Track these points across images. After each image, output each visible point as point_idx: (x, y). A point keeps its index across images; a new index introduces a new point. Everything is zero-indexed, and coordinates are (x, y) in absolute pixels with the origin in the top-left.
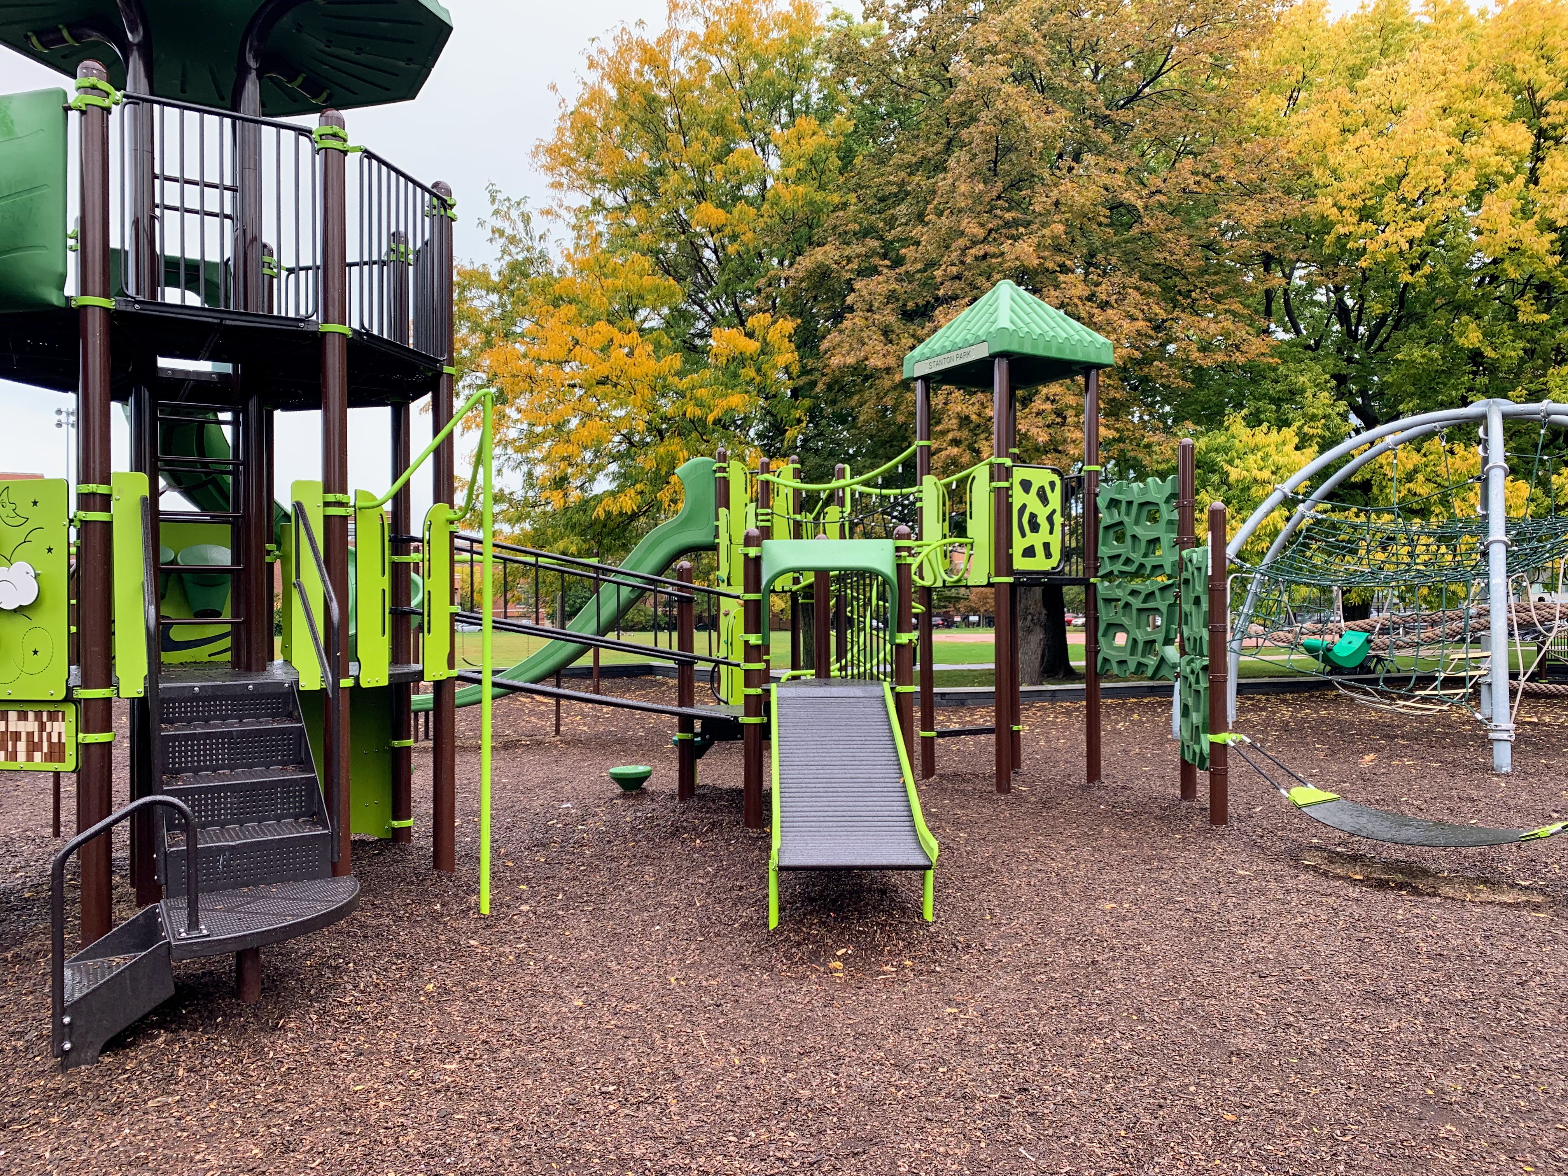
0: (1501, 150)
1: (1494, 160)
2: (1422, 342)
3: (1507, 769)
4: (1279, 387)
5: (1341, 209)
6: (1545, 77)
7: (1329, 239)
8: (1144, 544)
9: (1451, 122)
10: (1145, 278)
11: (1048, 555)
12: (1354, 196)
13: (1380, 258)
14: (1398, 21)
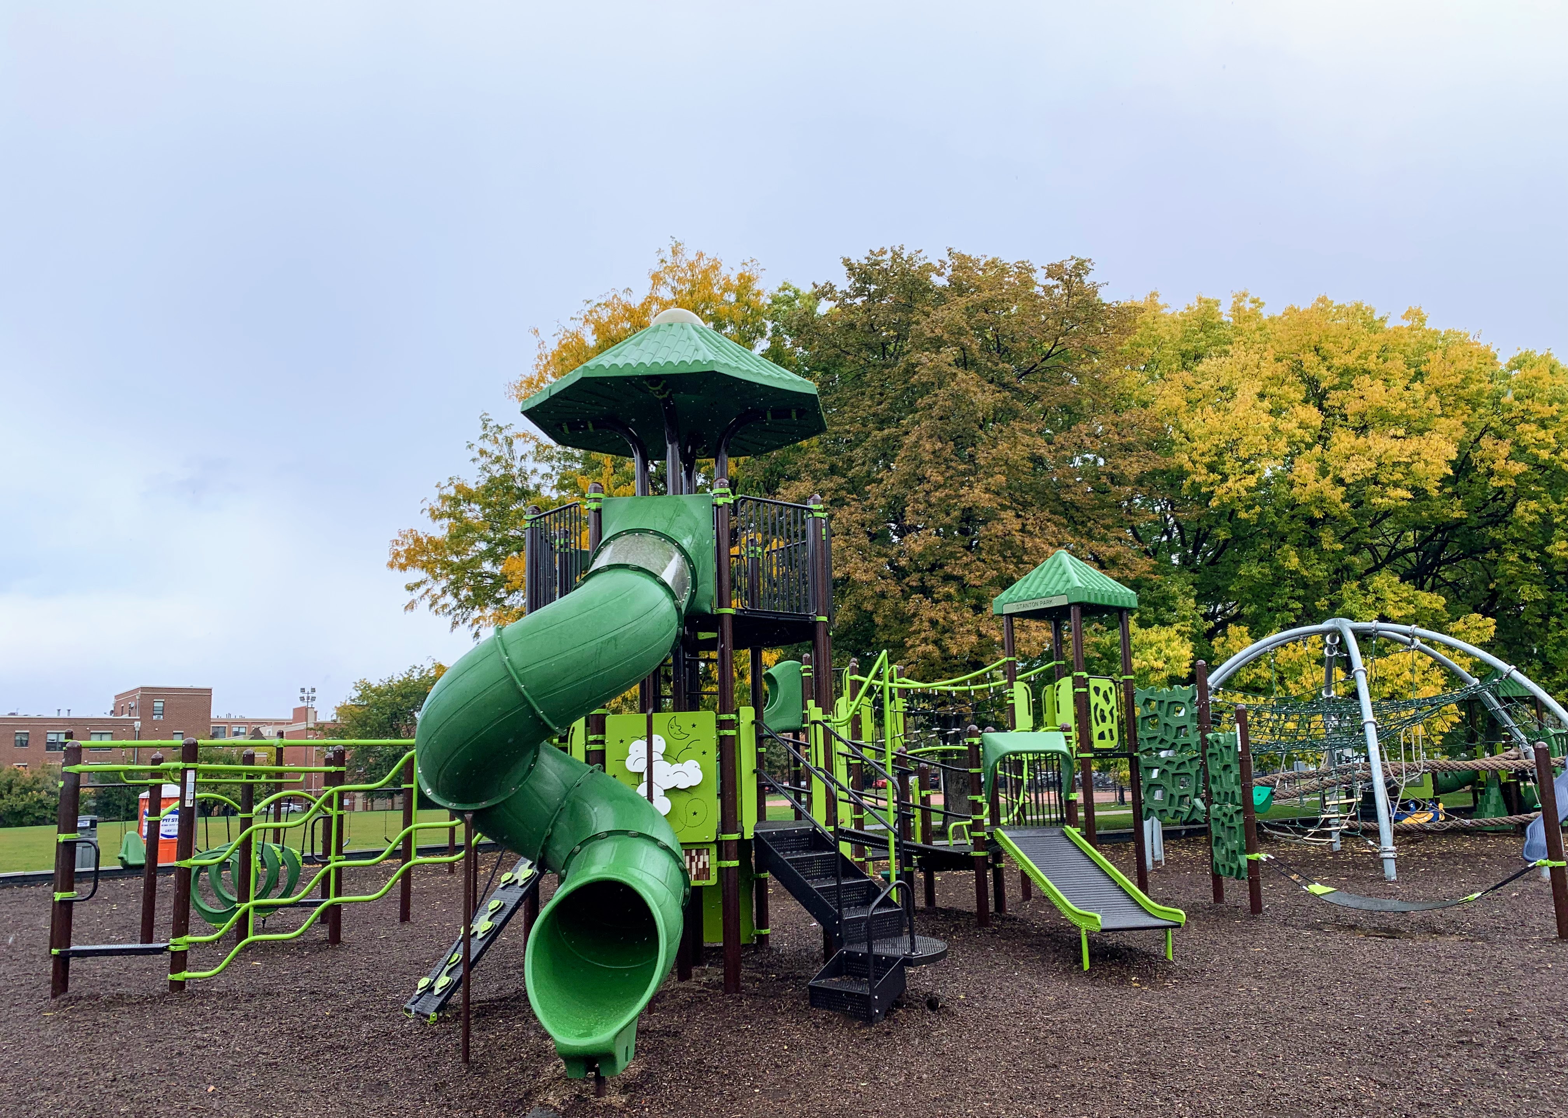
0: (1302, 426)
1: (1299, 432)
2: (1256, 561)
3: (1394, 878)
4: (1155, 594)
5: (1194, 462)
6: (1324, 372)
7: (1186, 483)
8: (1174, 730)
9: (1266, 404)
10: (1053, 512)
11: (1112, 738)
12: (1203, 454)
13: (1225, 499)
14: (1215, 321)
